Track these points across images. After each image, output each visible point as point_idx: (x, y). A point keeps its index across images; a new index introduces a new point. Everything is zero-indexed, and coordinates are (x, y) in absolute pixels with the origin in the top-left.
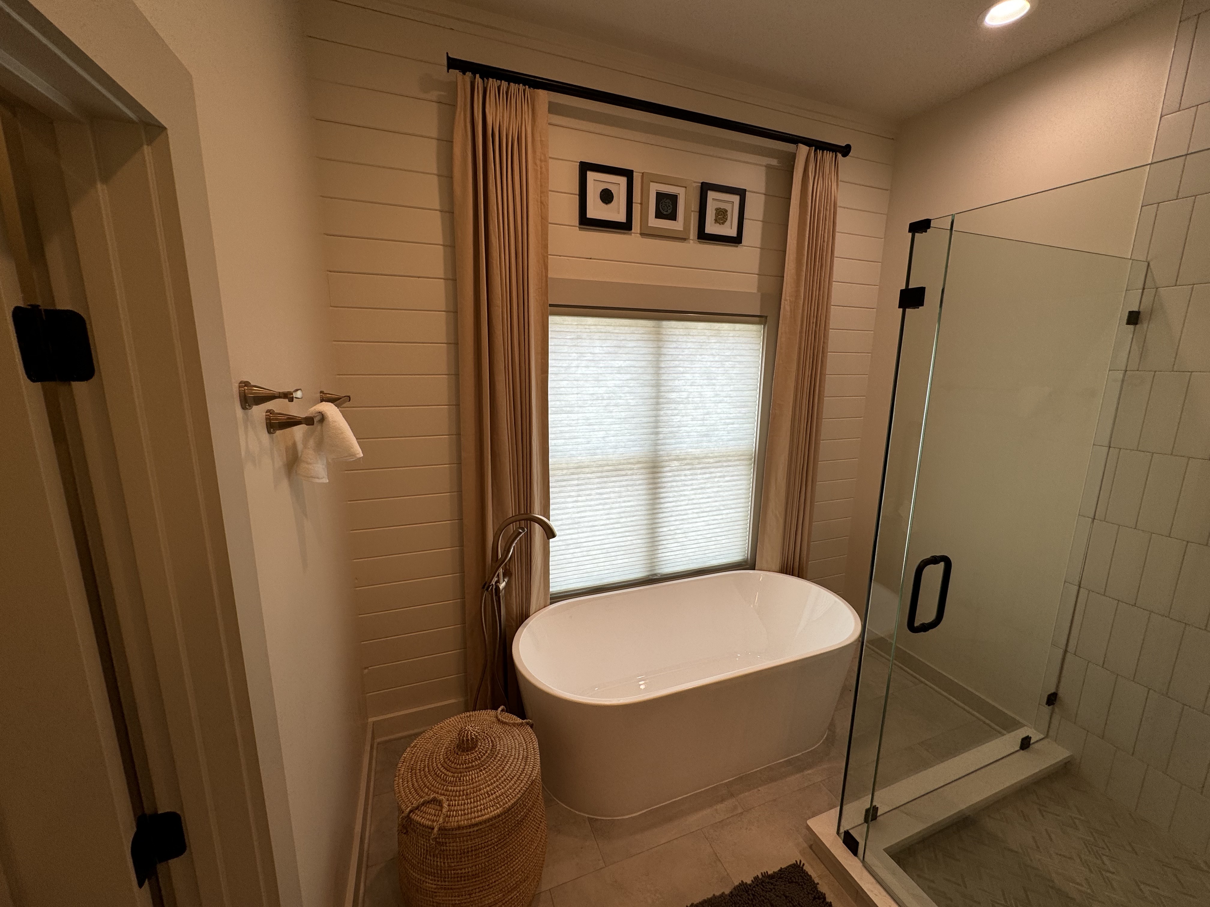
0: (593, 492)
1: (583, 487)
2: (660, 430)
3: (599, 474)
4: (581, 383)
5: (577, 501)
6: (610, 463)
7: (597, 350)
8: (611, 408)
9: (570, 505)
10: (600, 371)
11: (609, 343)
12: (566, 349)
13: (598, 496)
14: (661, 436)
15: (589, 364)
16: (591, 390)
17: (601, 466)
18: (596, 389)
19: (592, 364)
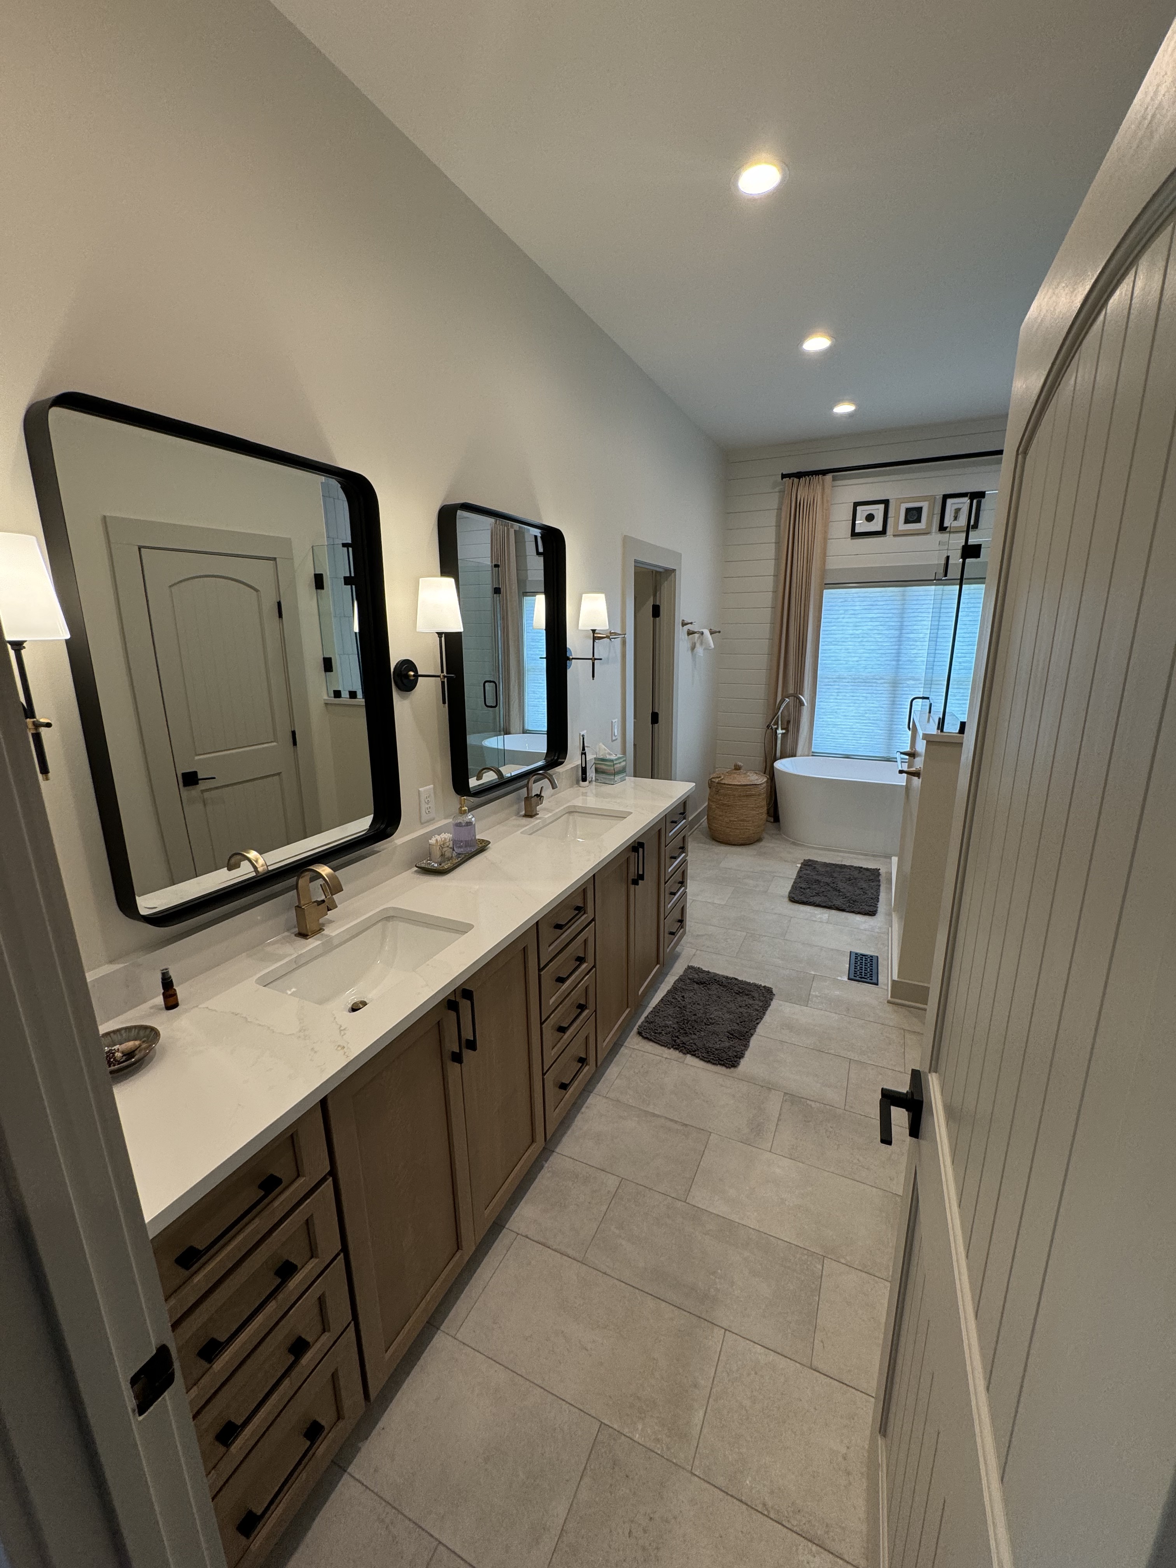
0: (847, 695)
1: (841, 691)
2: (900, 658)
3: (853, 684)
4: (845, 628)
5: (837, 699)
6: (861, 677)
7: (857, 608)
8: (864, 643)
9: (832, 700)
10: (858, 620)
11: (865, 603)
12: (837, 608)
13: (851, 698)
14: (900, 663)
15: (851, 616)
16: (851, 632)
17: (854, 679)
18: (855, 631)
19: (853, 616)
